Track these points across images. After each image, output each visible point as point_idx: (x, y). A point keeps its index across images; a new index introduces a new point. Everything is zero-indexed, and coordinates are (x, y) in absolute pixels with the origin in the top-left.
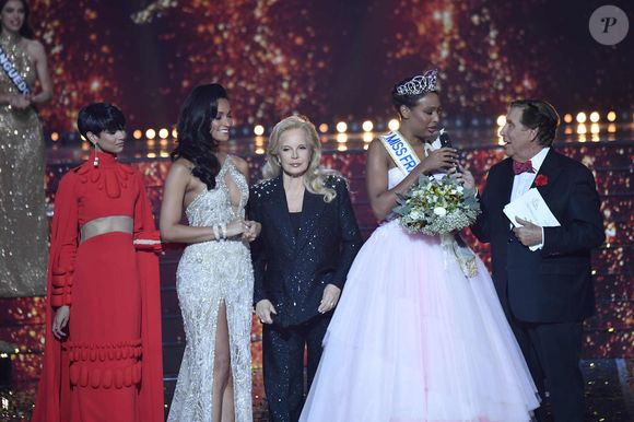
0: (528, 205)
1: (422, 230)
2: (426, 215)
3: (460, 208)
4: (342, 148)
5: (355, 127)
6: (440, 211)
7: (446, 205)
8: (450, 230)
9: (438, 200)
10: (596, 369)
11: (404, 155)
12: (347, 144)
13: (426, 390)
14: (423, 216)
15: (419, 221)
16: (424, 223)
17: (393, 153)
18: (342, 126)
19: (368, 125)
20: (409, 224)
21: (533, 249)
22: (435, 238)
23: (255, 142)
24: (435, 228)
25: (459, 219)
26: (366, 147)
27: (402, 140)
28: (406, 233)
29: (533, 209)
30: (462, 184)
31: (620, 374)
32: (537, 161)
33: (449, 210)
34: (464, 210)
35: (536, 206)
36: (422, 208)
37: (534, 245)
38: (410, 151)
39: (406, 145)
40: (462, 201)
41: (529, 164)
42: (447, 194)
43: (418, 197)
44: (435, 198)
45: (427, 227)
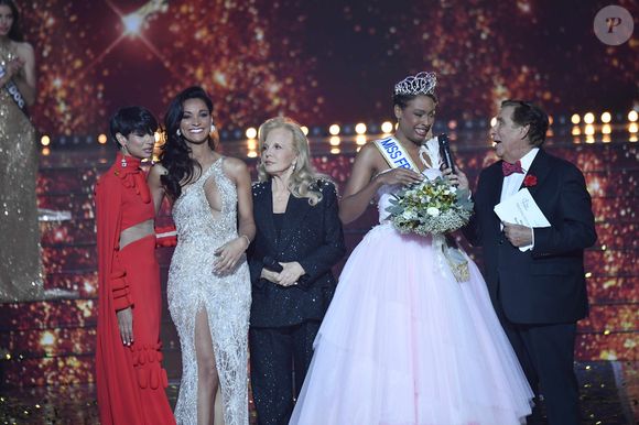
0: (518, 205)
1: (414, 231)
2: (419, 215)
3: (453, 208)
4: (335, 151)
5: (348, 130)
6: (433, 211)
7: (439, 205)
8: (443, 230)
9: (431, 200)
10: (593, 372)
11: (399, 158)
12: (340, 146)
13: (416, 395)
14: (415, 216)
15: (412, 221)
16: (417, 223)
17: (387, 156)
18: (335, 129)
19: (361, 128)
20: (402, 224)
21: (523, 249)
22: (427, 239)
23: (246, 146)
24: (428, 228)
25: (451, 220)
26: (358, 150)
27: (397, 144)
28: (398, 232)
29: (523, 209)
30: (456, 186)
31: (617, 377)
32: (527, 161)
33: (442, 210)
34: (457, 210)
35: (526, 207)
36: (415, 208)
37: (524, 245)
38: (404, 155)
39: (400, 149)
40: (455, 201)
41: (519, 164)
42: (440, 194)
43: (411, 197)
44: (429, 198)
45: (420, 227)
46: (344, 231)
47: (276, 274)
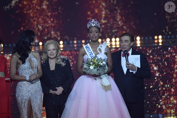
46: (73, 74)
47: (55, 92)
